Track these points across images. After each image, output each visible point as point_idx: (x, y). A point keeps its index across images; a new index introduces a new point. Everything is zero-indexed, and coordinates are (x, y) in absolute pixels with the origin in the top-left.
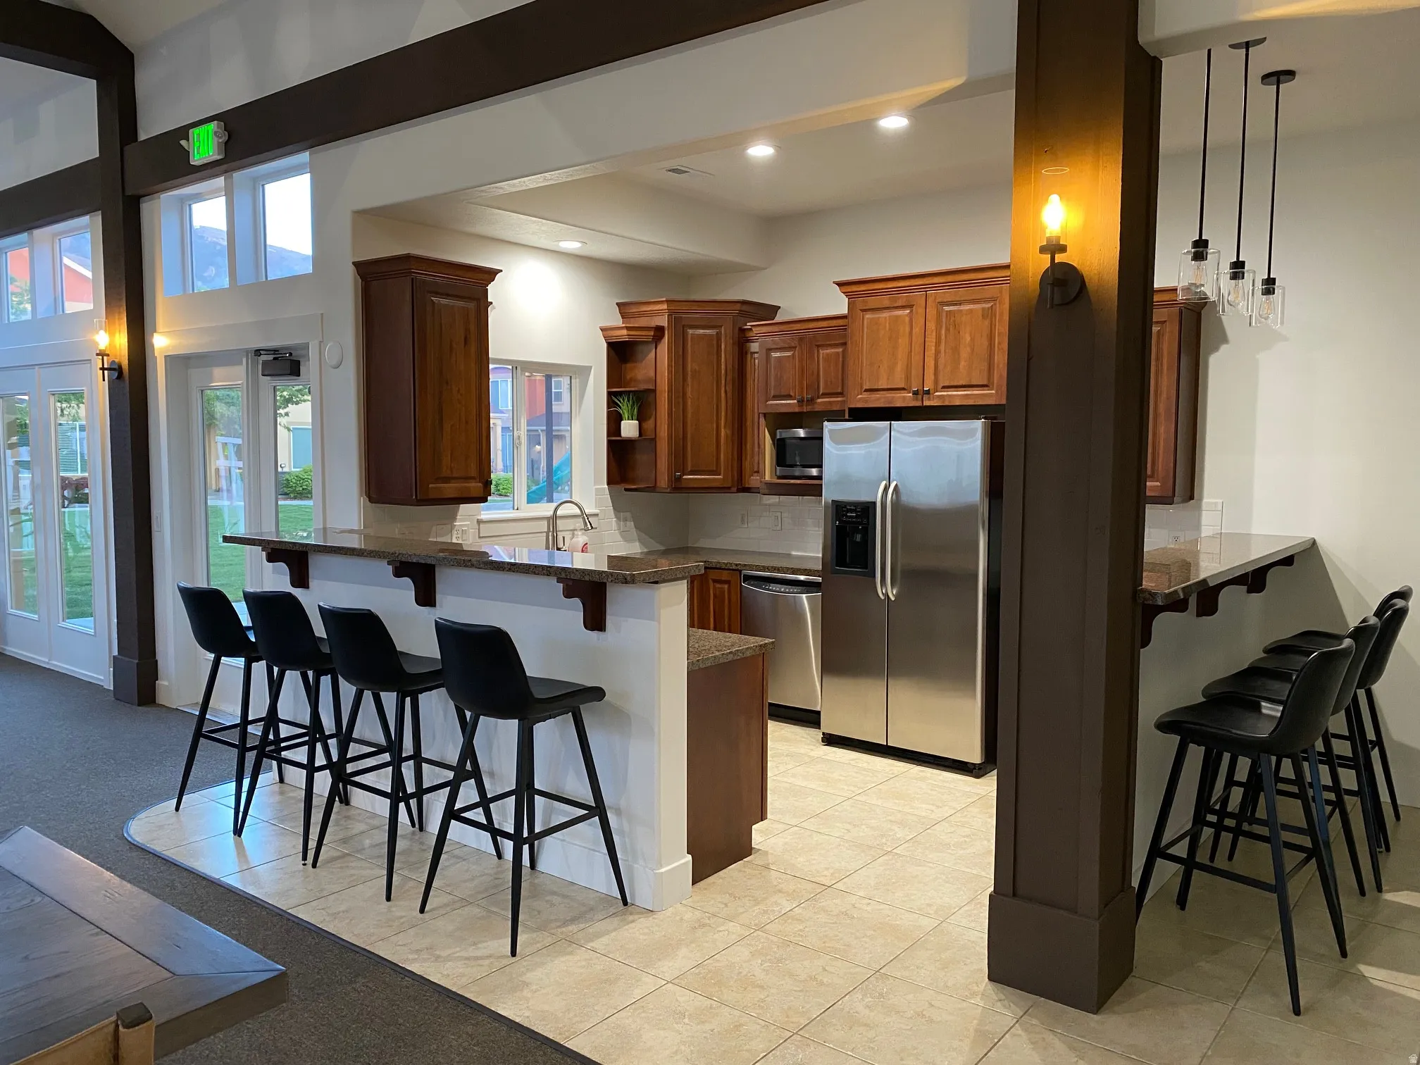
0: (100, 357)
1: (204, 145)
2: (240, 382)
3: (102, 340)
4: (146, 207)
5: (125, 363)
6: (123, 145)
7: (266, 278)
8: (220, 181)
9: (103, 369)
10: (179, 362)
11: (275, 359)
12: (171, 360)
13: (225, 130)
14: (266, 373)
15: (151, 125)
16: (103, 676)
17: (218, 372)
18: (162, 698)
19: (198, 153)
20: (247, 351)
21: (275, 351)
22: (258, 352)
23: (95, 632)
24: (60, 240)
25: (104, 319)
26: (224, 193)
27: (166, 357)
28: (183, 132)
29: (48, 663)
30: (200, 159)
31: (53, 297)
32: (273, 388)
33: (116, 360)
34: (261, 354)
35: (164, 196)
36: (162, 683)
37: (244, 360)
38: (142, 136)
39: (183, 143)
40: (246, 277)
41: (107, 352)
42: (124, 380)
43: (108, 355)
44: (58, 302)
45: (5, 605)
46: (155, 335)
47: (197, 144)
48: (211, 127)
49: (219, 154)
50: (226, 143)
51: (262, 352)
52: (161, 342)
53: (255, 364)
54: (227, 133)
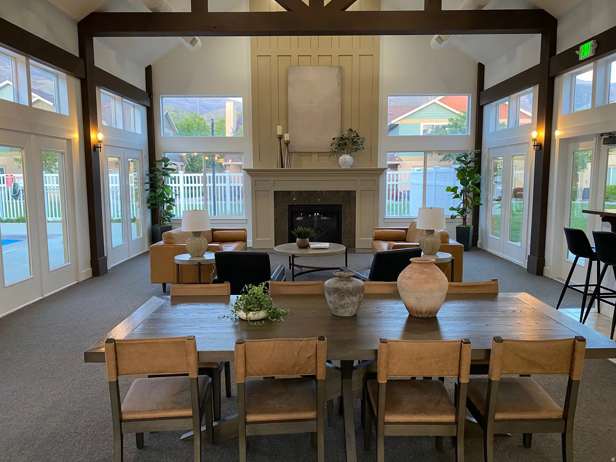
0: (534, 141)
1: (586, 51)
2: (592, 148)
3: (534, 134)
4: (557, 80)
5: (543, 143)
6: (550, 56)
7: (609, 103)
8: (592, 64)
9: (534, 146)
10: (565, 141)
11: (609, 137)
12: (561, 140)
13: (596, 43)
14: (605, 143)
15: (562, 47)
16: (523, 263)
17: (582, 144)
18: (545, 274)
19: (583, 55)
20: (597, 135)
21: (610, 133)
22: (602, 135)
23: (521, 246)
24: (520, 97)
25: (536, 126)
26: (593, 69)
27: (560, 139)
28: (577, 47)
29: (502, 256)
30: (584, 57)
31: (515, 120)
32: (607, 149)
33: (540, 142)
34: (603, 135)
35: (565, 75)
36: (546, 268)
37: (595, 138)
38: (558, 52)
39: (577, 52)
40: (599, 103)
41: (536, 139)
42: (542, 150)
43: (537, 140)
44: (517, 121)
45: (489, 233)
46: (556, 131)
47: (583, 51)
48: (590, 43)
49: (592, 54)
50: (596, 49)
51: (604, 135)
52: (558, 134)
53: (600, 140)
54: (597, 44)
